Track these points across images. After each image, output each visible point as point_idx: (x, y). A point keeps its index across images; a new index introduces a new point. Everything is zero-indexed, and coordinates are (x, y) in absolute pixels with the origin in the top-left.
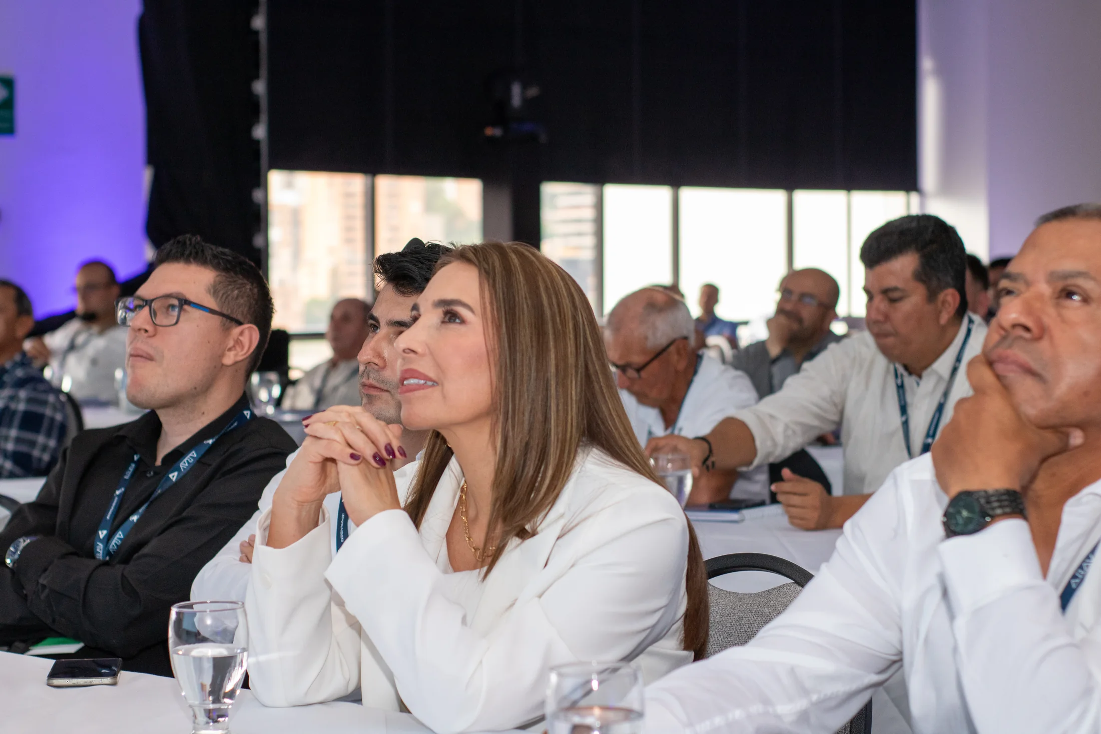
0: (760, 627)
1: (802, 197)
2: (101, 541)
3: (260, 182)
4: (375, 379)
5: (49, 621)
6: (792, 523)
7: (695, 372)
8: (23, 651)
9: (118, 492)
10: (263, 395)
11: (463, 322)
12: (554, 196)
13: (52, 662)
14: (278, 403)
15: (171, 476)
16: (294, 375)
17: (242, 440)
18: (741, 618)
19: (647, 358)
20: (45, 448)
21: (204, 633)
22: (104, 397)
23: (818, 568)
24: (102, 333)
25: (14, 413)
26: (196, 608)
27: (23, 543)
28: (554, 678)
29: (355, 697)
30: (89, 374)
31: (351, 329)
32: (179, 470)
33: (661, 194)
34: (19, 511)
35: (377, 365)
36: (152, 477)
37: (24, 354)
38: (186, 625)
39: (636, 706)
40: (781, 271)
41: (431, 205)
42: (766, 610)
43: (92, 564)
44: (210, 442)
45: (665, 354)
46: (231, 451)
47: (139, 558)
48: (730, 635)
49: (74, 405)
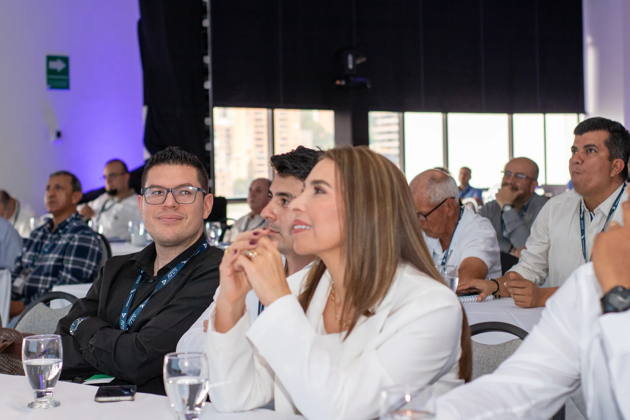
0: (500, 363)
1: (517, 117)
2: (123, 319)
3: (208, 113)
4: (271, 226)
5: (95, 365)
6: (516, 304)
7: (460, 218)
8: (81, 382)
9: (132, 292)
10: (213, 235)
11: (324, 192)
12: (376, 118)
13: (97, 388)
14: (221, 239)
15: (162, 282)
16: (229, 223)
17: (203, 260)
18: (489, 359)
19: (431, 209)
20: (89, 267)
21: (183, 371)
22: (122, 237)
23: (531, 329)
24: (119, 201)
25: (72, 246)
26: (179, 356)
27: (79, 321)
28: (384, 394)
29: (270, 406)
30: (113, 225)
31: (261, 196)
32: (167, 278)
33: (437, 117)
34: (77, 303)
35: (271, 218)
36: (152, 282)
37: (77, 213)
38: (174, 366)
39: (431, 410)
40: (506, 160)
41: (304, 126)
42: (504, 354)
43: (119, 332)
44: (185, 262)
45: (440, 207)
46: (196, 267)
47: (145, 328)
48: (482, 369)
49: (106, 242)
